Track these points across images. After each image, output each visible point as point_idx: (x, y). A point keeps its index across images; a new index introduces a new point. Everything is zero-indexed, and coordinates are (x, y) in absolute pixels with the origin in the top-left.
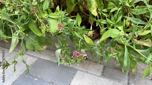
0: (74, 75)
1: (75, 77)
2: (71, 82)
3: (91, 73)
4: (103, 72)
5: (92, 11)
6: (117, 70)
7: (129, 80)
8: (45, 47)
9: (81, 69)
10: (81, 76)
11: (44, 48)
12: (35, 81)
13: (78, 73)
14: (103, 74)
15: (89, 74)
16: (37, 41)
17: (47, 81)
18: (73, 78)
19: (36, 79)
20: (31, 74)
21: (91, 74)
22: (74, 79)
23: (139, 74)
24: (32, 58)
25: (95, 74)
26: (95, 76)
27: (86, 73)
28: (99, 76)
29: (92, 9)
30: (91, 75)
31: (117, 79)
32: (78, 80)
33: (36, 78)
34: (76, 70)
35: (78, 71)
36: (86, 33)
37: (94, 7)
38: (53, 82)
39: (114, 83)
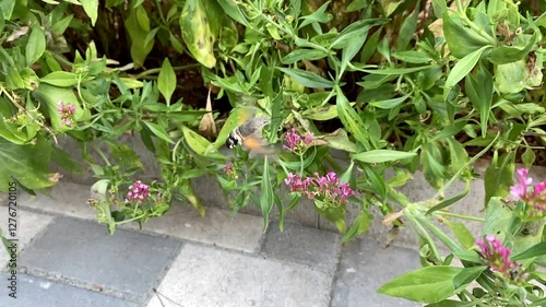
0: (173, 258)
1: (175, 264)
2: (159, 282)
3: (227, 246)
4: (266, 241)
5: (196, 52)
6: (308, 230)
7: (340, 258)
8: (54, 178)
9: (196, 239)
10: (194, 260)
11: (52, 179)
12: (44, 290)
13: (187, 250)
14: (265, 248)
15: (219, 253)
16: (25, 161)
17: (82, 286)
18: (167, 269)
19: (47, 286)
20: (31, 270)
21: (227, 249)
22: (171, 271)
23: (375, 237)
24: (35, 217)
25: (240, 249)
26: (237, 256)
27: (209, 251)
28: (252, 255)
29: (197, 47)
30: (226, 253)
31: (306, 259)
32: (182, 274)
33: (45, 279)
34: (180, 243)
35: (187, 246)
36: (195, 123)
37: (202, 41)
38: (103, 286)
39: (295, 272)
